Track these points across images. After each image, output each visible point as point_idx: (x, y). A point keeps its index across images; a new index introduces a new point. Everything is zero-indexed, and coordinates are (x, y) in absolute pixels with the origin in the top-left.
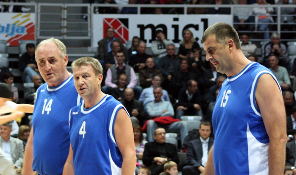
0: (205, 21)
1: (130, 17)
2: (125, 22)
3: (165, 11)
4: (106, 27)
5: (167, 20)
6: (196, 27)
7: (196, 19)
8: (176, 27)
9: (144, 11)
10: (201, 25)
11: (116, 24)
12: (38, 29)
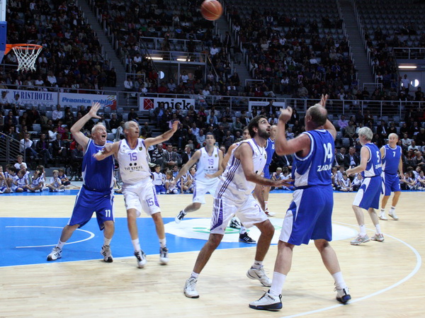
0: (184, 101)
1: (154, 98)
2: (153, 100)
3: (167, 97)
4: (145, 102)
5: (169, 100)
6: (181, 104)
7: (180, 100)
8: (172, 103)
9: (160, 96)
10: (183, 103)
11: (149, 101)
12: (117, 102)
